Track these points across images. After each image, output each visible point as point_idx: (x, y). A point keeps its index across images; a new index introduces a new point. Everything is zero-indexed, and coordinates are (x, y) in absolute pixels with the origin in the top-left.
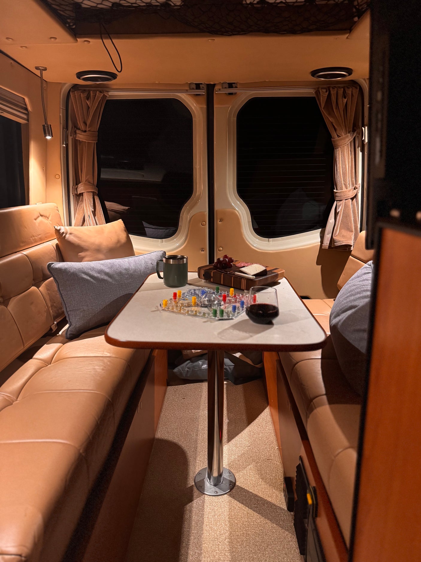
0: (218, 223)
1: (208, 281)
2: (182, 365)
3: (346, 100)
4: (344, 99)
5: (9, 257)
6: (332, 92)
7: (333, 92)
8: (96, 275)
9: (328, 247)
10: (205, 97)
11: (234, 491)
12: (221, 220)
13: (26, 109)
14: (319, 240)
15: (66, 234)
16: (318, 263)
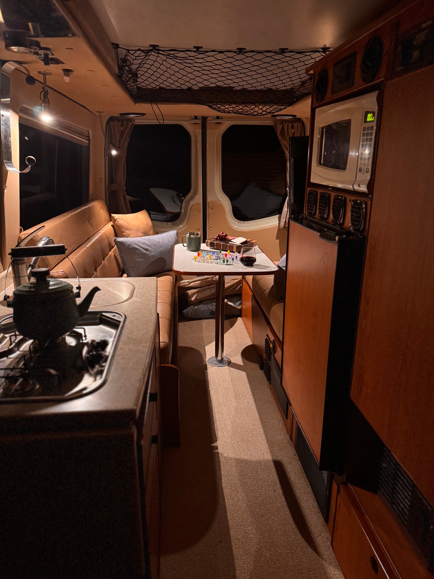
0: (209, 211)
1: (212, 248)
2: (189, 308)
3: (294, 130)
4: (292, 130)
5: (98, 234)
6: (284, 125)
7: (286, 125)
8: (142, 246)
9: (283, 227)
10: (201, 124)
11: (230, 364)
12: (212, 209)
13: (88, 137)
14: (278, 222)
15: (119, 219)
16: (277, 239)
